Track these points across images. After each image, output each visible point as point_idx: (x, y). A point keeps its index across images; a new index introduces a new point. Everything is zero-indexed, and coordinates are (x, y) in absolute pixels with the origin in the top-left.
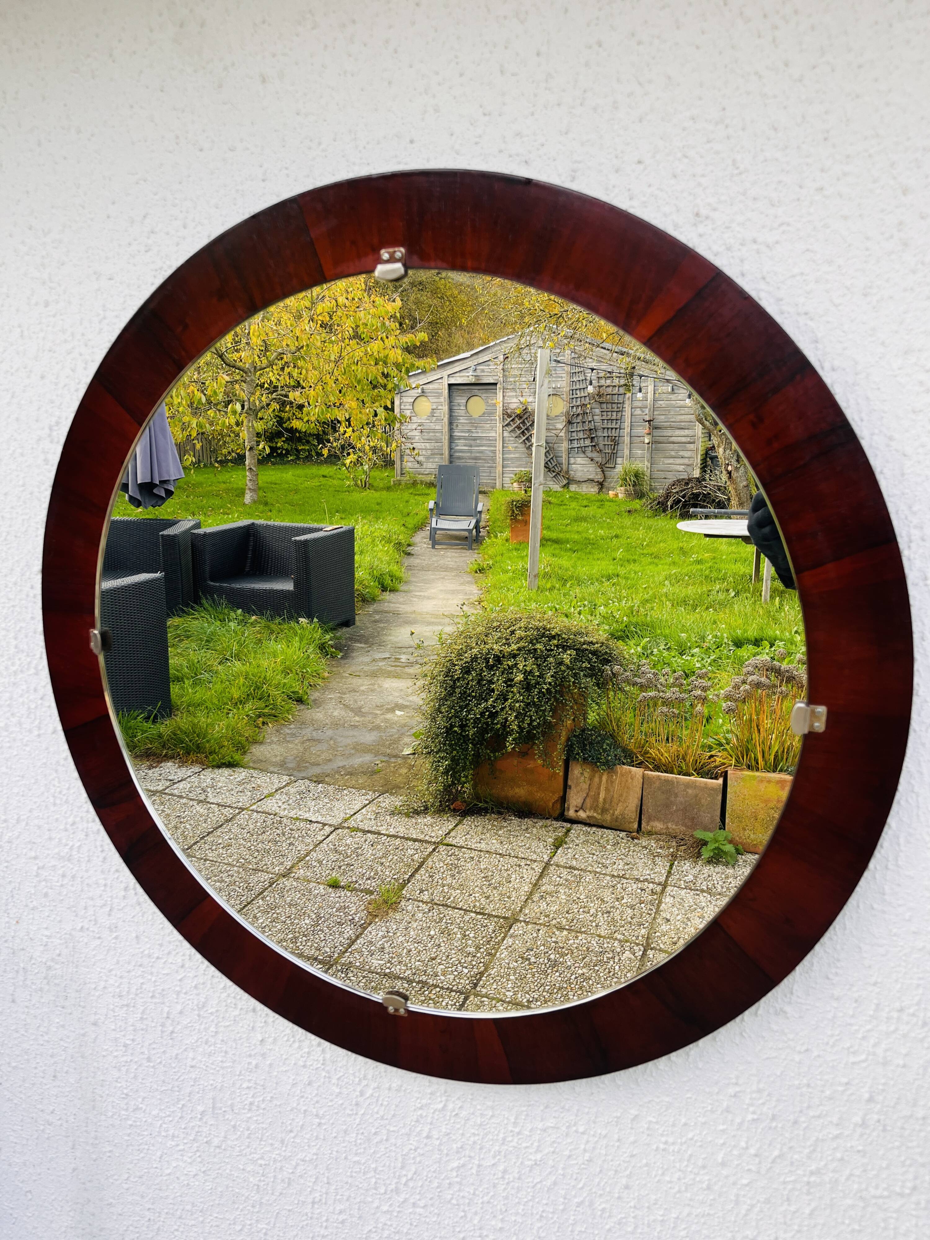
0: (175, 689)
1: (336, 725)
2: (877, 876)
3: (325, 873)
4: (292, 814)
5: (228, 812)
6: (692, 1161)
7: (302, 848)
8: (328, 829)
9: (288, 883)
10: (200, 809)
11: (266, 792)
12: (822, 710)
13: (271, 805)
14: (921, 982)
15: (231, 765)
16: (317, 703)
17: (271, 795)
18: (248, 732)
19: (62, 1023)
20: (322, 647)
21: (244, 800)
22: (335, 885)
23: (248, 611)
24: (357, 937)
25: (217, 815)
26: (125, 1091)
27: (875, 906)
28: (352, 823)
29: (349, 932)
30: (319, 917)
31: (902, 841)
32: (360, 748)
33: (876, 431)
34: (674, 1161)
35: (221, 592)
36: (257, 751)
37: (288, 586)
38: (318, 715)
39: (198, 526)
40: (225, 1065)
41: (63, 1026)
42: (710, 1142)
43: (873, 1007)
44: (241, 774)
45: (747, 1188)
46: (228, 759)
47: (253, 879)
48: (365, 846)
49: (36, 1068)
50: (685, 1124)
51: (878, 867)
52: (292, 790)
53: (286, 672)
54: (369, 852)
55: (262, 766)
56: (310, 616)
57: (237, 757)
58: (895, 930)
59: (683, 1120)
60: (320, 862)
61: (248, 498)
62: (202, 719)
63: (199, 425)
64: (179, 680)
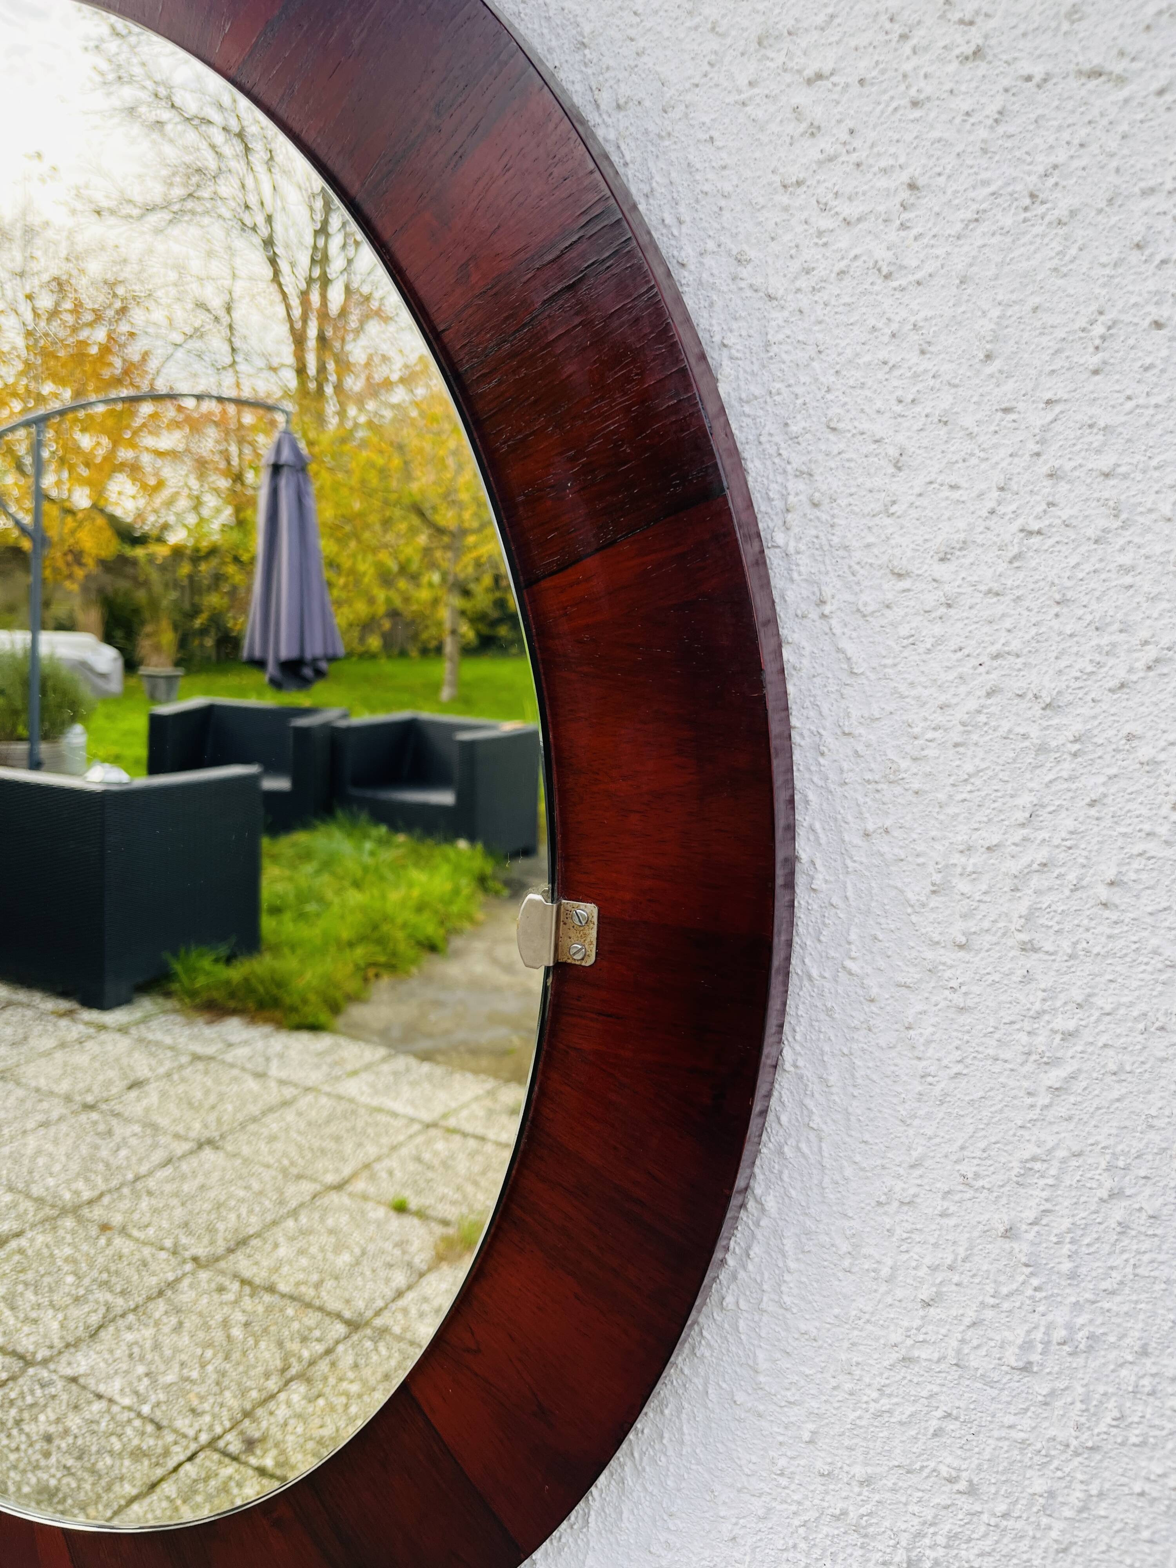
0: (267, 924)
1: (476, 985)
3: (391, 1191)
4: (375, 1102)
5: (288, 1092)
7: (372, 1150)
8: (416, 1127)
9: (335, 1198)
10: (252, 1085)
11: (349, 1067)
12: (587, 912)
13: (352, 1087)
15: (314, 1028)
16: (457, 954)
17: (354, 1073)
18: (352, 985)
20: (482, 881)
21: (314, 1077)
22: (401, 1208)
23: (395, 828)
24: (409, 1289)
25: (273, 1094)
28: (452, 1122)
29: (400, 1279)
30: (364, 1253)
32: (496, 1019)
35: (363, 803)
36: (357, 1012)
37: (445, 798)
38: (453, 969)
39: (345, 716)
44: (323, 1041)
46: (311, 1020)
47: (291, 1189)
48: (461, 1156)
52: (386, 1068)
53: (420, 908)
54: (462, 1165)
55: (356, 1033)
56: (472, 839)
57: (323, 1017)
60: (391, 1173)
61: (446, 693)
62: (288, 964)
63: (388, 600)
64: (276, 911)
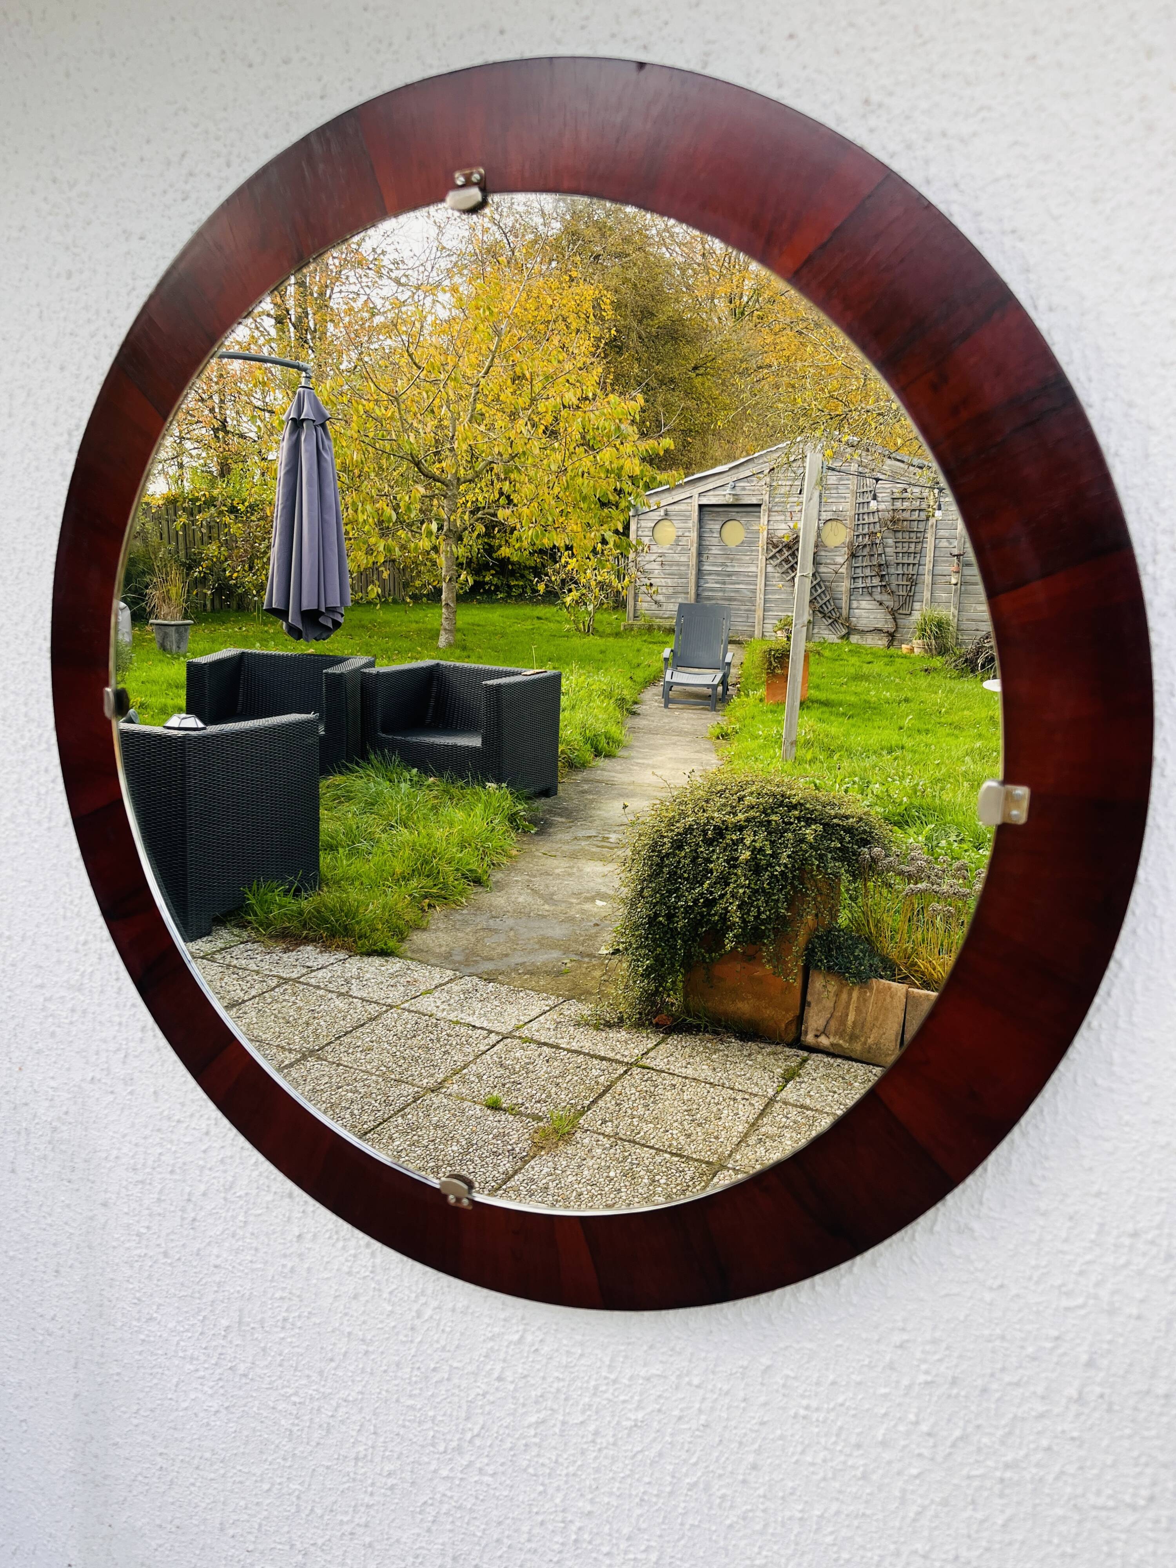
0: (325, 860)
1: (521, 913)
2: (1103, 1038)
3: (484, 1091)
4: (452, 1017)
5: (373, 1009)
6: (843, 1437)
7: (459, 1058)
8: (494, 1038)
9: (437, 1099)
10: (340, 1004)
11: (423, 988)
12: (1022, 792)
13: (427, 1004)
14: (1164, 1195)
15: (384, 953)
16: (500, 886)
17: (428, 992)
18: (410, 915)
19: (67, 1202)
20: (512, 818)
21: (395, 996)
22: (495, 1107)
23: (425, 771)
24: (516, 1172)
25: (359, 1012)
26: (138, 1295)
27: (1100, 1081)
28: (525, 1033)
29: (506, 1164)
30: (470, 1144)
31: (1138, 987)
32: (546, 943)
33: (1111, 395)
34: (818, 1434)
35: (393, 747)
36: (418, 938)
37: (475, 741)
38: (498, 900)
39: (371, 664)
40: (255, 1266)
41: (68, 1206)
42: (868, 1410)
43: (1095, 1228)
44: (395, 965)
45: (918, 1482)
46: (381, 945)
47: (394, 1092)
48: (539, 1062)
49: (36, 1259)
50: (833, 1383)
51: (1104, 1025)
52: (455, 987)
53: (463, 845)
54: (542, 1070)
55: (422, 957)
56: (498, 781)
57: (392, 943)
58: (1127, 1117)
59: (831, 1377)
60: (480, 1077)
61: (443, 640)
62: (353, 895)
63: (388, 549)
64: (332, 848)
